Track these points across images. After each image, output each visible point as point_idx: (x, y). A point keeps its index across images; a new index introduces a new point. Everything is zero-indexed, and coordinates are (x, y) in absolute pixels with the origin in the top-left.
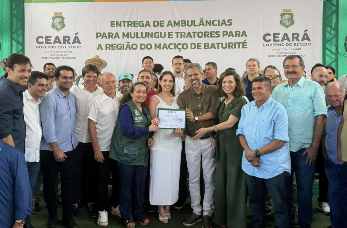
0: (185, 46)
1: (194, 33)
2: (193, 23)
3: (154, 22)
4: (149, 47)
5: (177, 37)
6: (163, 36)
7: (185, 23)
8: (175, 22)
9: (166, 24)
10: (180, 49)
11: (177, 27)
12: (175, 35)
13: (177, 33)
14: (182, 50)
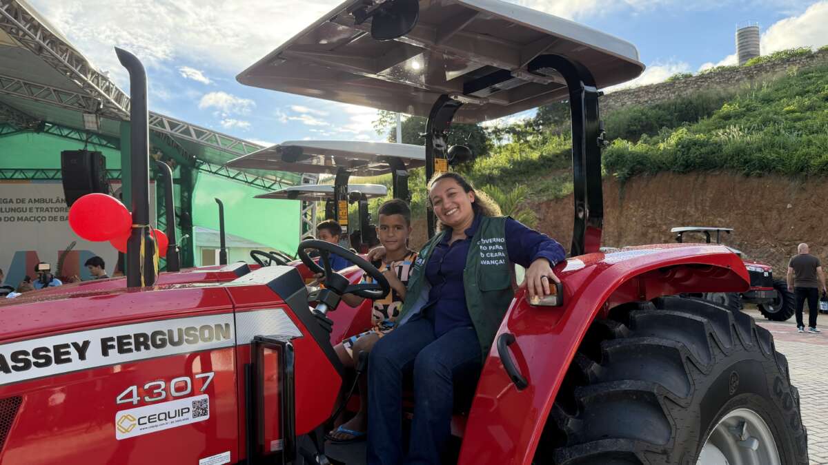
0: (44, 219)
1: (51, 208)
2: (51, 201)
4: (12, 219)
6: (24, 210)
9: (27, 201)
12: (35, 210)
14: (42, 222)
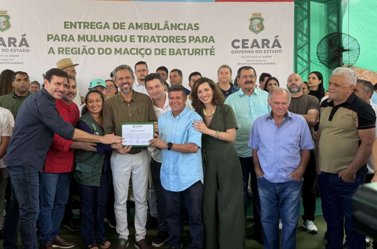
0: (148, 52)
1: (158, 37)
2: (157, 26)
3: (114, 24)
4: (108, 51)
5: (140, 41)
6: (124, 39)
7: (148, 26)
8: (137, 24)
9: (127, 26)
10: (143, 54)
11: (139, 30)
12: (137, 39)
13: (140, 37)
14: (145, 55)
